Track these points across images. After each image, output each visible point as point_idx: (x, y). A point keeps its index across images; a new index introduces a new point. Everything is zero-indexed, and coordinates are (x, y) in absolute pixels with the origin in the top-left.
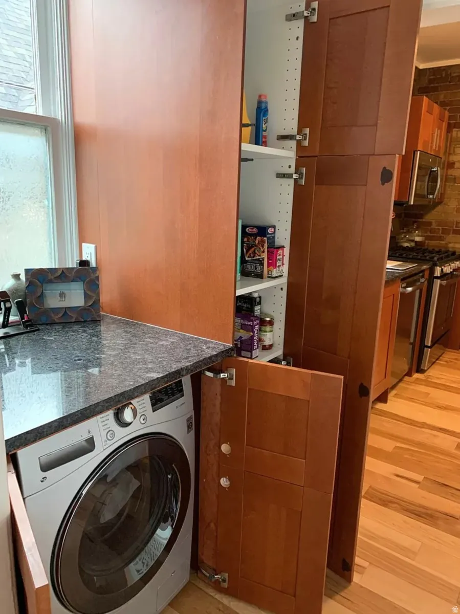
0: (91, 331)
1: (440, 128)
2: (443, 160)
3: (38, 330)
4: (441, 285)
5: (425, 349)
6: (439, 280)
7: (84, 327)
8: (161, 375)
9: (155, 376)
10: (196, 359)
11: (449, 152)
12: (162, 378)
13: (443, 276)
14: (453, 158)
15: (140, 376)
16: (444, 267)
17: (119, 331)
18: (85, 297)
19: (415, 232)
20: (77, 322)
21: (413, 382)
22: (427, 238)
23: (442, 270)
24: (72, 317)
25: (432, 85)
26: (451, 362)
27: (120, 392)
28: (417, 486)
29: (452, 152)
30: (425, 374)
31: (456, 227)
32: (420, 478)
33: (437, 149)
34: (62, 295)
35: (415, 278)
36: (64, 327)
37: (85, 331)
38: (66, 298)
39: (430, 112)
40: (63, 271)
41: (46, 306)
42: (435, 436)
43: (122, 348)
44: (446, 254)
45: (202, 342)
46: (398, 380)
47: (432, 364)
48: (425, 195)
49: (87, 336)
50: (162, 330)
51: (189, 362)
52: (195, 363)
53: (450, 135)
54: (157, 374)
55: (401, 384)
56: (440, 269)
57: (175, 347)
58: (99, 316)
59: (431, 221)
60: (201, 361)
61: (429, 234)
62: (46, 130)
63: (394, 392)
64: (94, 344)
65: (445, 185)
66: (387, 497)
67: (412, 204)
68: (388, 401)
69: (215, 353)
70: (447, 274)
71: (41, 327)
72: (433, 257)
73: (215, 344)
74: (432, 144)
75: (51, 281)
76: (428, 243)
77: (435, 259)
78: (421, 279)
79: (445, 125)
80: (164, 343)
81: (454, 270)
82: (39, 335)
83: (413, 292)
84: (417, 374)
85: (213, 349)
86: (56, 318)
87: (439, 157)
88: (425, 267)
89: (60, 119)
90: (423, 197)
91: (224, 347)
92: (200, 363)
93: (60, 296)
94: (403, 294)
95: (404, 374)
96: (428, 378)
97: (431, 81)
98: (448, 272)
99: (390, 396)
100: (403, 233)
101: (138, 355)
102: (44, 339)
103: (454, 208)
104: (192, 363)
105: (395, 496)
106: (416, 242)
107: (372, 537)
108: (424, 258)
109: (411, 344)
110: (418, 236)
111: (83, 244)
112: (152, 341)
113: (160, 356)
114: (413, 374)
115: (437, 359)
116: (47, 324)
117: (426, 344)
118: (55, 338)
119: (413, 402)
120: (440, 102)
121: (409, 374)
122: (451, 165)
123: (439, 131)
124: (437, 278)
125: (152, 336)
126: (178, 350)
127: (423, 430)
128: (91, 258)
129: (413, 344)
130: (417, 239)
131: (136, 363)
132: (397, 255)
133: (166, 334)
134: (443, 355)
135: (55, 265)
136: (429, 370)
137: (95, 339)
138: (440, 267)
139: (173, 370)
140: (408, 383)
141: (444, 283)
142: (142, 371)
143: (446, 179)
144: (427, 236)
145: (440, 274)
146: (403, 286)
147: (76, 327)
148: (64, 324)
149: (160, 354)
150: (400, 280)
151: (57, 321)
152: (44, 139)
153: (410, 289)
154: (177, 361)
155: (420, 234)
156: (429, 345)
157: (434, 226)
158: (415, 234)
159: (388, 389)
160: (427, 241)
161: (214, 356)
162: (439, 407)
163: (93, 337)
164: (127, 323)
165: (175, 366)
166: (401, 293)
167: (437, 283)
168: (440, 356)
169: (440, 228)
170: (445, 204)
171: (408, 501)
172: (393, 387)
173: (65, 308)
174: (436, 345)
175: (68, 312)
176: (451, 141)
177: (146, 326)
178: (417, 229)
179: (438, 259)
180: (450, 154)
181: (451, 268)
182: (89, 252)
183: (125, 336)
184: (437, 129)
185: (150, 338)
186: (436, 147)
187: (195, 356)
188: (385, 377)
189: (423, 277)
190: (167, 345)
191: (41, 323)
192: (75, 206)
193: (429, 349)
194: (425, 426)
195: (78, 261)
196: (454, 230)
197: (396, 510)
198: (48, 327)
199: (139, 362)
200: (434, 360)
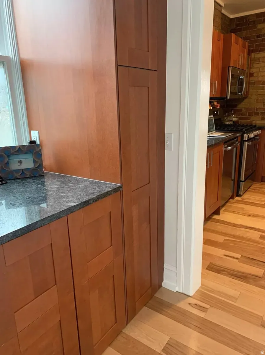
0: (38, 182)
1: (243, 52)
2: (246, 72)
3: (7, 183)
4: (248, 145)
5: (241, 183)
6: (247, 142)
7: (34, 180)
8: (77, 204)
9: (73, 204)
10: (99, 194)
11: (250, 67)
12: (78, 205)
13: (249, 139)
14: (253, 70)
15: (64, 205)
16: (250, 134)
17: (54, 181)
18: (34, 162)
19: (233, 115)
20: (30, 177)
21: (235, 203)
22: (240, 119)
23: (248, 136)
24: (27, 174)
25: (239, 28)
26: (257, 189)
27: (51, 215)
28: (237, 261)
29: (252, 67)
30: (242, 197)
31: (256, 111)
32: (239, 256)
33: (242, 65)
34: (20, 162)
35: (232, 141)
36: (22, 181)
37: (34, 182)
38: (23, 163)
39: (237, 43)
40: (19, 147)
41: (11, 169)
42: (248, 232)
43: (55, 190)
44: (251, 127)
45: (103, 184)
46: (225, 201)
47: (246, 191)
48: (236, 93)
49: (35, 185)
50: (80, 178)
51: (94, 195)
52: (98, 196)
53: (250, 56)
54: (74, 203)
55: (228, 204)
56: (247, 135)
57: (87, 188)
58: (43, 173)
59: (242, 108)
60: (101, 195)
61: (241, 116)
62: (3, 64)
63: (224, 209)
64: (39, 189)
65: (249, 87)
66: (221, 268)
67: (229, 98)
68: (220, 214)
69: (110, 190)
70: (251, 138)
71: (8, 181)
72: (243, 129)
73: (111, 185)
74: (239, 62)
75: (13, 154)
76: (241, 121)
77: (244, 130)
78: (236, 142)
79: (246, 50)
80: (80, 186)
81: (256, 136)
82: (7, 186)
83: (231, 150)
84: (236, 197)
85: (109, 187)
86: (18, 175)
87: (244, 70)
88: (238, 135)
89: (11, 57)
90: (236, 94)
91: (116, 186)
92: (101, 196)
93: (19, 163)
94: (225, 151)
95: (229, 198)
96: (243, 199)
97: (237, 25)
98: (252, 137)
99: (221, 211)
100: (226, 116)
101: (64, 194)
102: (10, 188)
103: (255, 100)
104: (96, 196)
105: (225, 267)
106: (234, 121)
107: (211, 291)
108: (237, 130)
109: (232, 180)
110: (235, 118)
111: (32, 131)
112: (73, 185)
113: (77, 193)
114: (234, 197)
115: (248, 189)
116: (12, 179)
117: (241, 180)
118: (16, 187)
119: (235, 213)
120: (244, 37)
121: (232, 198)
122: (251, 75)
123: (243, 54)
124: (246, 141)
125: (74, 182)
126: (88, 189)
127: (240, 229)
128: (36, 139)
129: (234, 180)
130: (234, 119)
131: (62, 198)
132: (222, 129)
133: (82, 181)
134: (252, 186)
135: (16, 144)
136: (244, 195)
137: (40, 186)
138: (247, 134)
139: (84, 200)
140: (232, 203)
141: (250, 143)
142: (66, 202)
143: (249, 83)
144: (240, 117)
145: (247, 138)
146: (225, 146)
147: (29, 180)
148: (22, 179)
149: (77, 192)
150: (223, 143)
151: (19, 177)
152: (3, 69)
153: (230, 148)
154: (87, 195)
155: (236, 116)
156: (243, 180)
157: (244, 111)
158: (233, 117)
159: (219, 207)
160: (240, 121)
161: (110, 191)
162: (249, 215)
163: (38, 185)
164: (60, 176)
165: (85, 198)
166: (224, 151)
167: (246, 144)
168: (250, 187)
169: (247, 112)
170: (249, 98)
171: (233, 270)
172: (223, 206)
173: (23, 169)
174: (247, 180)
175: (24, 171)
176: (251, 60)
177: (71, 177)
178: (234, 113)
179: (246, 130)
180: (250, 68)
181: (253, 135)
182: (35, 136)
183: (58, 183)
184: (241, 53)
185: (72, 184)
186: (241, 64)
187: (98, 192)
188: (218, 200)
189: (237, 141)
190: (82, 187)
191: (9, 179)
192: (25, 109)
193: (243, 183)
194: (242, 227)
195: (29, 142)
196: (255, 113)
197: (225, 275)
198: (13, 181)
199: (64, 197)
200: (247, 189)
